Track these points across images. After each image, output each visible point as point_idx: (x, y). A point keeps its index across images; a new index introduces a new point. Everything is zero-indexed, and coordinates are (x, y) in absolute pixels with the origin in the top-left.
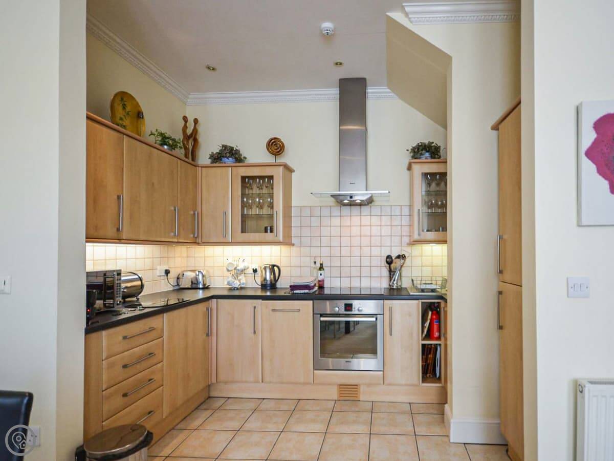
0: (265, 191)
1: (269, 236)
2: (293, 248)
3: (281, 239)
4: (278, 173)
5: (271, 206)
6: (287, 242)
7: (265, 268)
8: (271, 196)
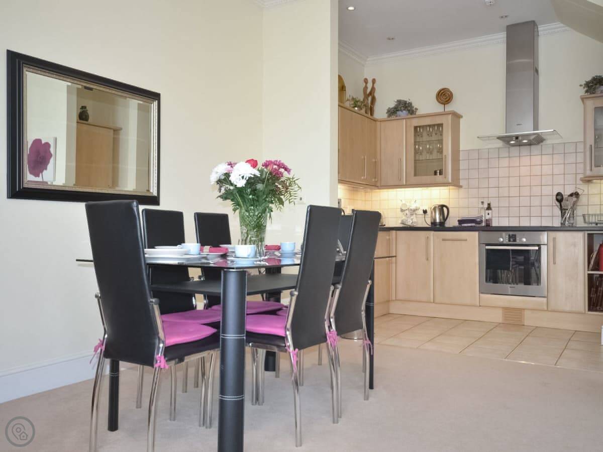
0: (434, 138)
1: (439, 178)
2: (462, 191)
3: (450, 181)
4: (447, 121)
5: (440, 151)
6: (456, 183)
7: (435, 209)
8: (441, 142)
